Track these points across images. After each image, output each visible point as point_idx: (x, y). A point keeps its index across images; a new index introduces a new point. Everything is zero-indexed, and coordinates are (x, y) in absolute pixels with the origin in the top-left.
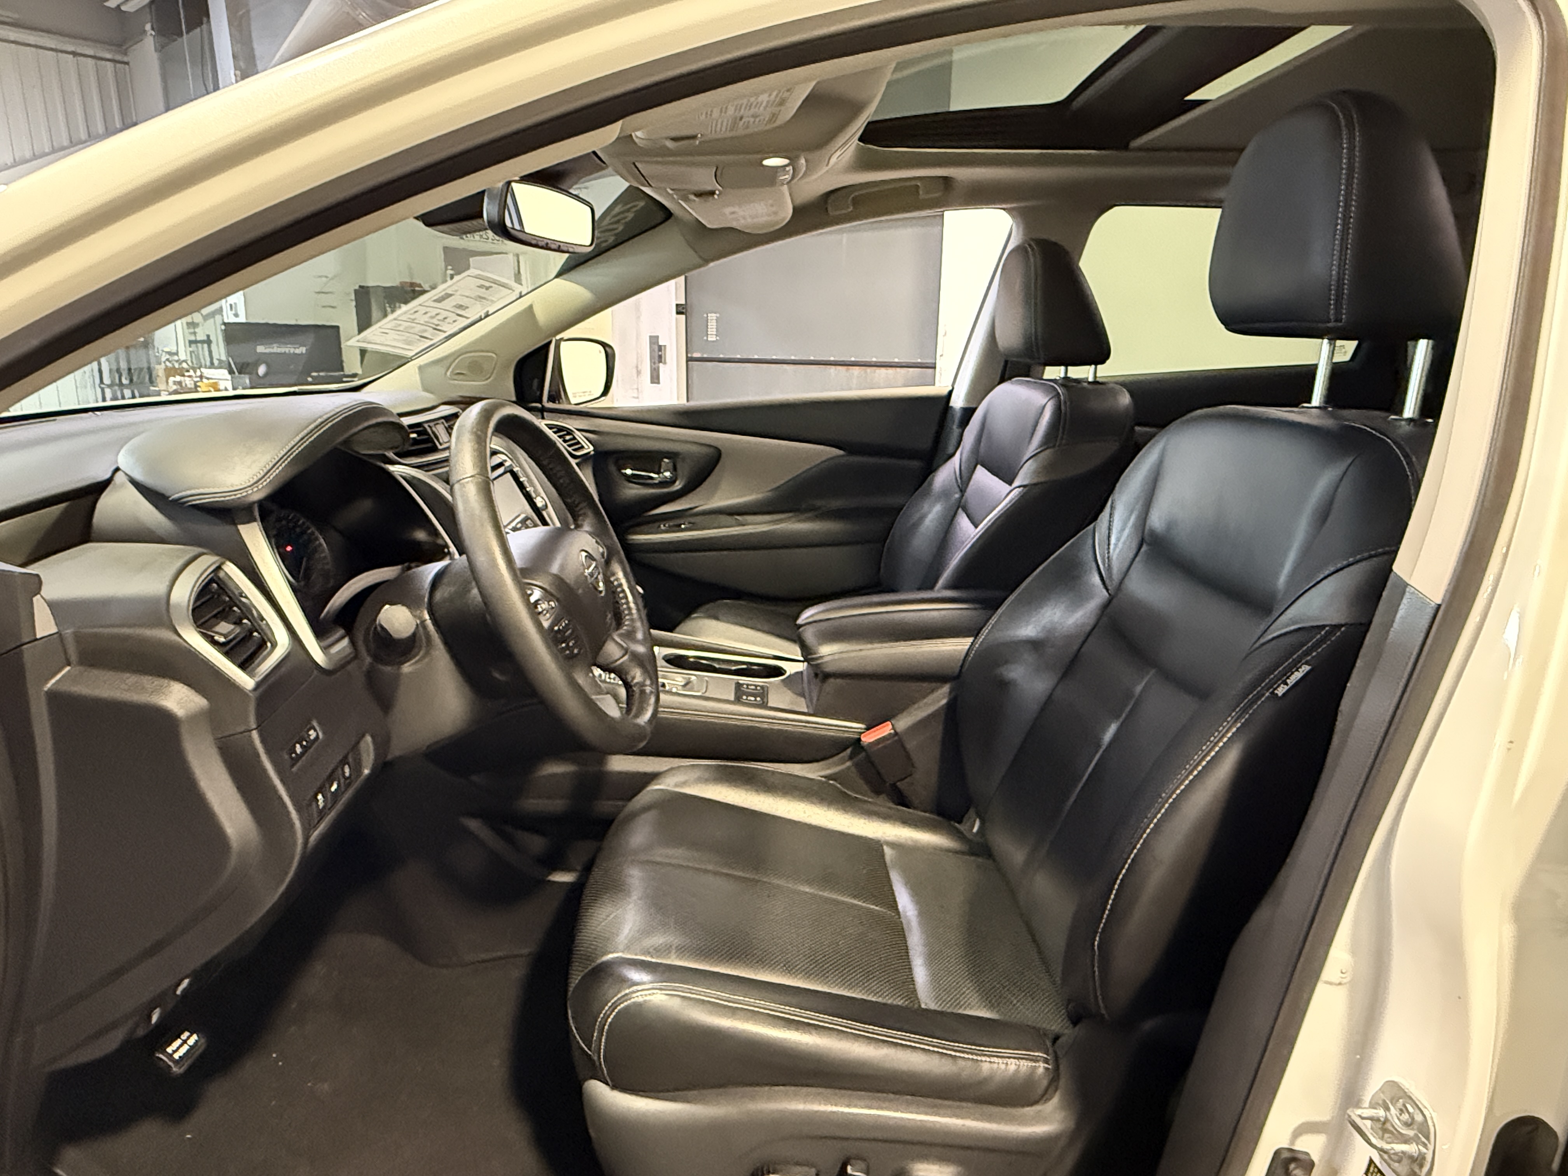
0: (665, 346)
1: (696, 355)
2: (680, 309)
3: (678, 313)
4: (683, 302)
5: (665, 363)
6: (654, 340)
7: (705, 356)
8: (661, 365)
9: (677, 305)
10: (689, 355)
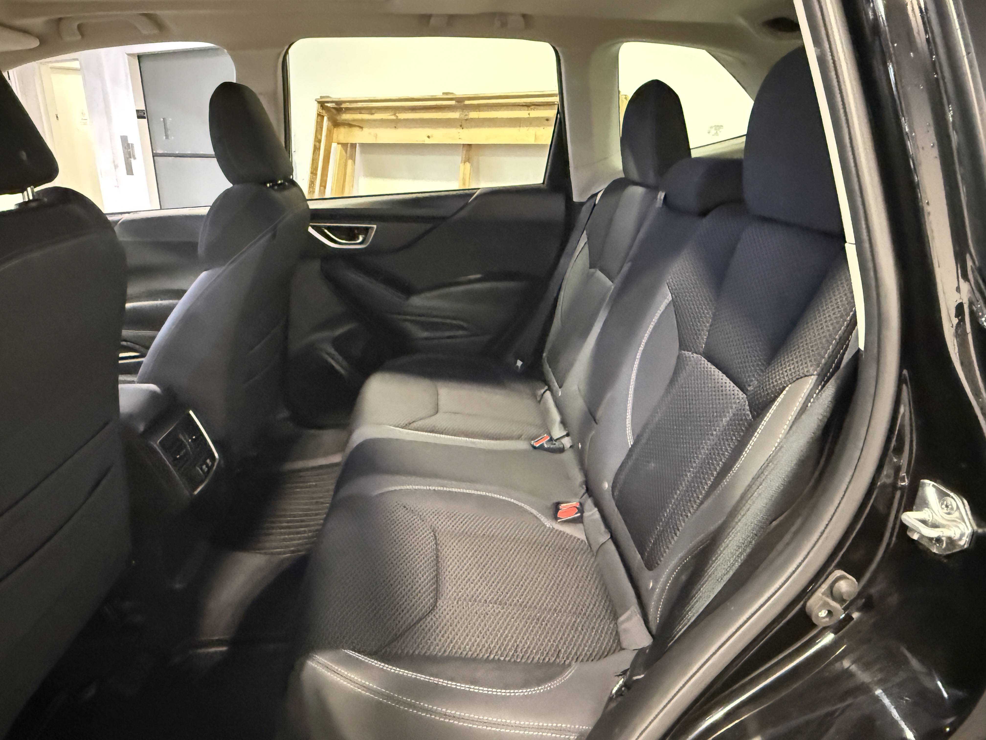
0: (132, 144)
1: (160, 151)
2: (142, 114)
3: (139, 117)
4: (143, 108)
5: (135, 158)
6: (124, 139)
7: (166, 152)
8: (132, 159)
9: (138, 111)
10: (154, 152)
